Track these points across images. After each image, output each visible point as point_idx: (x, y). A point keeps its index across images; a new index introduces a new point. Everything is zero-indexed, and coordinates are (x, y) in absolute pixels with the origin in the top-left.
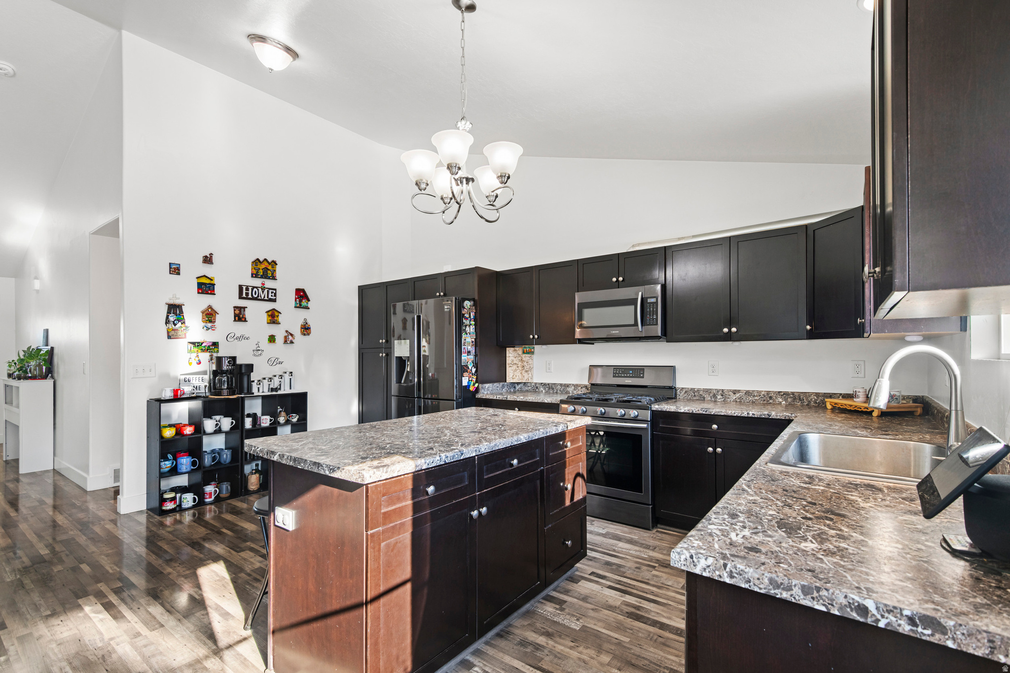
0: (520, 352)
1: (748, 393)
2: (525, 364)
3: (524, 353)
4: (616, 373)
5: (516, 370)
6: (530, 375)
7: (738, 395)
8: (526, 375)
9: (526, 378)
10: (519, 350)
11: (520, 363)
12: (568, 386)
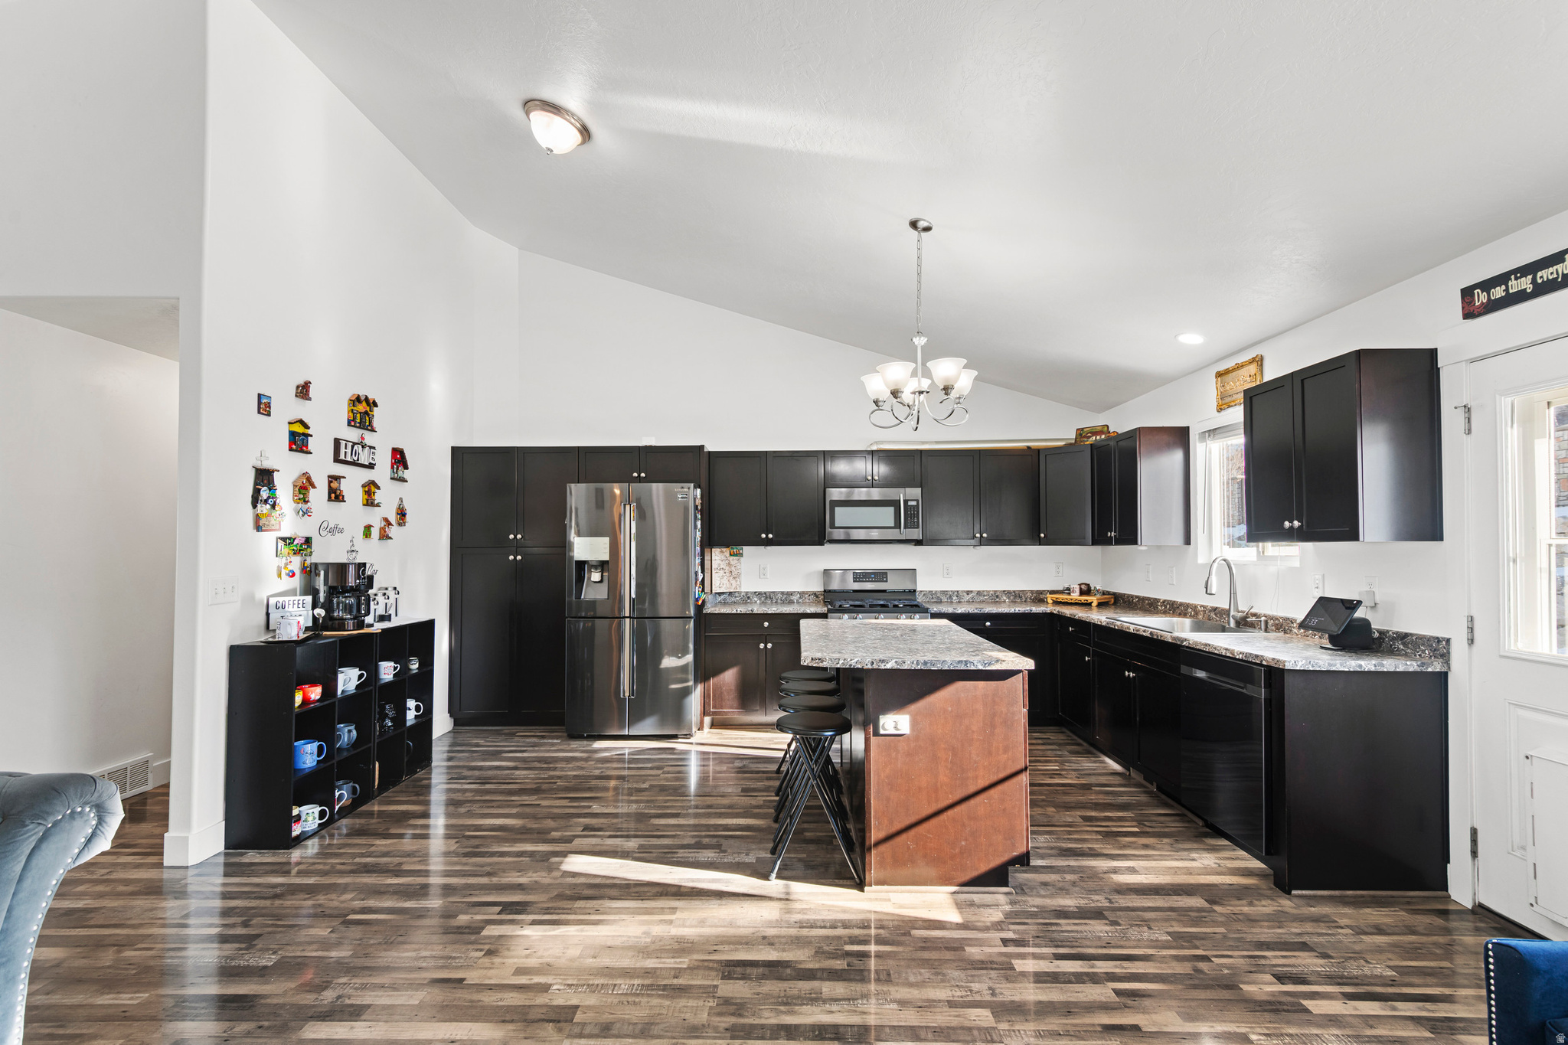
0: (728, 554)
1: (979, 593)
2: (733, 568)
3: (731, 555)
4: (857, 577)
5: (723, 577)
6: (738, 583)
7: (970, 595)
8: (733, 582)
9: (734, 586)
10: (727, 552)
11: (727, 568)
12: (791, 594)
